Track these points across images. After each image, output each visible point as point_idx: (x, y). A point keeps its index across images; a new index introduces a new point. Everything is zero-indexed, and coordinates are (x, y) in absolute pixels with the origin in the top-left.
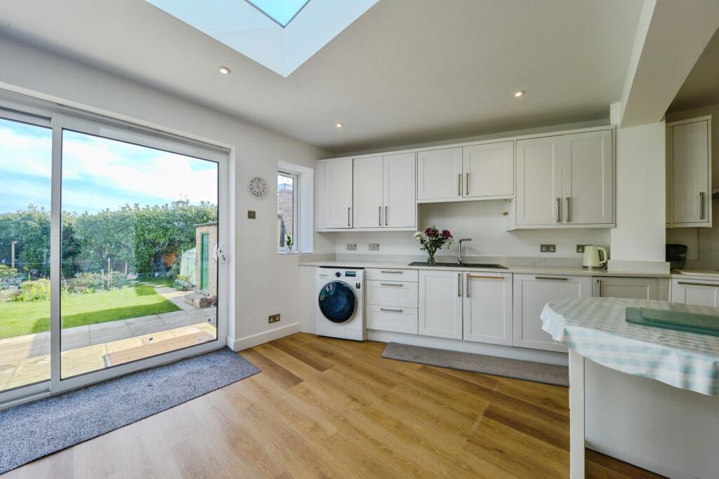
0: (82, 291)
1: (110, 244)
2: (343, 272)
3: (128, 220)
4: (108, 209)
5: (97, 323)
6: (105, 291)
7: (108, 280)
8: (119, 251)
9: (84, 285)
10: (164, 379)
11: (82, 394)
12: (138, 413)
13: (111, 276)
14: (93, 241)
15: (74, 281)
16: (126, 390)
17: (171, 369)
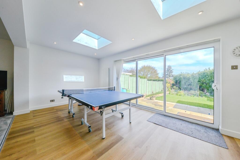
1: (200, 82)
3: (206, 74)
4: (200, 71)
5: (190, 105)
6: (197, 97)
7: (198, 93)
8: (203, 84)
9: (191, 94)
10: (186, 125)
11: (168, 117)
12: (174, 128)
13: (199, 92)
14: (195, 81)
15: (190, 92)
16: (176, 122)
17: (191, 124)
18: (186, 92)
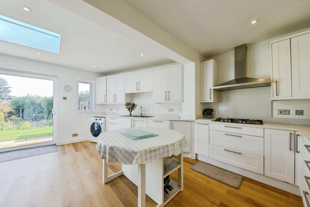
0: (41, 126)
2: (98, 118)
9: (42, 124)
10: (26, 152)
15: (40, 122)
16: (12, 154)
17: (32, 149)
18: (35, 122)
